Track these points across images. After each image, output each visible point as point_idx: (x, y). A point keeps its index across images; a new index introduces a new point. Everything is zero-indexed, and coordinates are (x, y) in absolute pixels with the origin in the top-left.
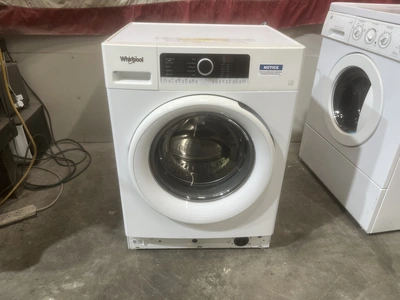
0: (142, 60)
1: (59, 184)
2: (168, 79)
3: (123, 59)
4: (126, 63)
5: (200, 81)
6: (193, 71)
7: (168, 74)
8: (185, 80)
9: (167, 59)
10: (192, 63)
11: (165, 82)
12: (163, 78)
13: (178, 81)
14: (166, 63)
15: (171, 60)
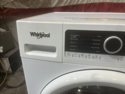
0: (48, 36)
1: (19, 86)
2: (72, 53)
3: (33, 34)
4: (35, 37)
5: (103, 57)
6: (98, 48)
7: (72, 49)
8: (88, 56)
9: (72, 35)
10: (98, 40)
11: (69, 56)
12: (67, 52)
13: (81, 56)
14: (71, 39)
15: (76, 37)
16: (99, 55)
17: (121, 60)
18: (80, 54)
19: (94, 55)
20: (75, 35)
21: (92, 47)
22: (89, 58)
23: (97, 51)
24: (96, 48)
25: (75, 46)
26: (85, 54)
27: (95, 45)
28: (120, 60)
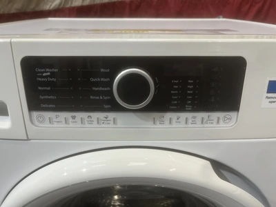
2: (47, 115)
6: (106, 98)
7: (46, 106)
8: (86, 119)
9: (40, 70)
10: (102, 79)
11: (41, 122)
12: (35, 114)
13: (71, 120)
14: (40, 79)
15: (49, 74)
16: (111, 115)
17: (162, 122)
18: (68, 115)
19: (101, 115)
20: (47, 70)
21: (91, 97)
22: (91, 122)
23: (106, 107)
24: (101, 98)
25: (51, 97)
26: (79, 115)
27: (98, 90)
28: (158, 122)
